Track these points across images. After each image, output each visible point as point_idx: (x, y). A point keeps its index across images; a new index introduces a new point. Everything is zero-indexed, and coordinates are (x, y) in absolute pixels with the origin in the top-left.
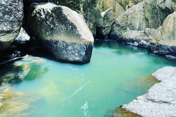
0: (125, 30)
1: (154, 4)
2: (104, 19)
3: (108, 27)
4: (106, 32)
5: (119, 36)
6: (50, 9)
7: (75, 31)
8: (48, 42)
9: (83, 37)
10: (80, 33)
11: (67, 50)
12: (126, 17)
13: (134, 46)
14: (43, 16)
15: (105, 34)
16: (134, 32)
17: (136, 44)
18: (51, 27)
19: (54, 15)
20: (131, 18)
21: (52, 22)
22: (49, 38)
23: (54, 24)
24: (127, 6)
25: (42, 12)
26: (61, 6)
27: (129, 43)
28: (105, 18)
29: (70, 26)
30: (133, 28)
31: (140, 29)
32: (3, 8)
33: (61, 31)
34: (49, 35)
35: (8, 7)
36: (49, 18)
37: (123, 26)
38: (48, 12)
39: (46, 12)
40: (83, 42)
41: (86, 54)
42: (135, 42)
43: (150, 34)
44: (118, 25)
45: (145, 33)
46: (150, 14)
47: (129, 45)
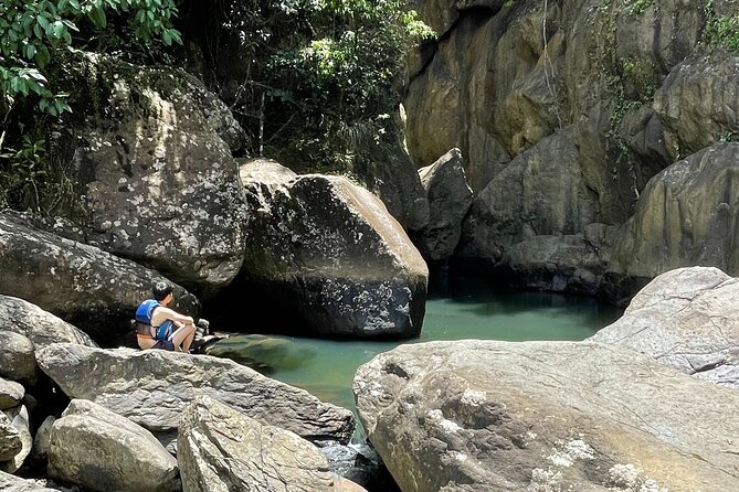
0: (514, 234)
1: (612, 136)
2: (431, 198)
3: (448, 227)
4: (442, 248)
5: (494, 261)
6: (284, 185)
7: (376, 247)
8: (285, 285)
9: (401, 262)
10: (390, 252)
11: (354, 305)
12: (517, 186)
13: (551, 292)
14: (266, 208)
15: (439, 257)
16: (551, 240)
17: (559, 284)
18: (294, 239)
19: (301, 203)
20: (534, 187)
21: (298, 225)
22: (289, 275)
23: (303, 230)
24: (517, 138)
25: (260, 194)
26: (323, 174)
27: (534, 285)
28: (436, 194)
29: (361, 235)
30: (545, 228)
31: (573, 228)
32: (208, 197)
33: (328, 249)
34: (289, 264)
35: (219, 193)
36: (285, 212)
37: (505, 219)
38: (280, 196)
39: (273, 194)
40: (403, 276)
41: (412, 311)
42: (556, 278)
43: (603, 244)
44: (489, 220)
45: (587, 242)
46: (600, 171)
47: (536, 290)
